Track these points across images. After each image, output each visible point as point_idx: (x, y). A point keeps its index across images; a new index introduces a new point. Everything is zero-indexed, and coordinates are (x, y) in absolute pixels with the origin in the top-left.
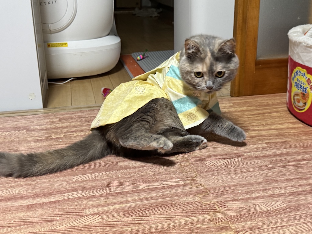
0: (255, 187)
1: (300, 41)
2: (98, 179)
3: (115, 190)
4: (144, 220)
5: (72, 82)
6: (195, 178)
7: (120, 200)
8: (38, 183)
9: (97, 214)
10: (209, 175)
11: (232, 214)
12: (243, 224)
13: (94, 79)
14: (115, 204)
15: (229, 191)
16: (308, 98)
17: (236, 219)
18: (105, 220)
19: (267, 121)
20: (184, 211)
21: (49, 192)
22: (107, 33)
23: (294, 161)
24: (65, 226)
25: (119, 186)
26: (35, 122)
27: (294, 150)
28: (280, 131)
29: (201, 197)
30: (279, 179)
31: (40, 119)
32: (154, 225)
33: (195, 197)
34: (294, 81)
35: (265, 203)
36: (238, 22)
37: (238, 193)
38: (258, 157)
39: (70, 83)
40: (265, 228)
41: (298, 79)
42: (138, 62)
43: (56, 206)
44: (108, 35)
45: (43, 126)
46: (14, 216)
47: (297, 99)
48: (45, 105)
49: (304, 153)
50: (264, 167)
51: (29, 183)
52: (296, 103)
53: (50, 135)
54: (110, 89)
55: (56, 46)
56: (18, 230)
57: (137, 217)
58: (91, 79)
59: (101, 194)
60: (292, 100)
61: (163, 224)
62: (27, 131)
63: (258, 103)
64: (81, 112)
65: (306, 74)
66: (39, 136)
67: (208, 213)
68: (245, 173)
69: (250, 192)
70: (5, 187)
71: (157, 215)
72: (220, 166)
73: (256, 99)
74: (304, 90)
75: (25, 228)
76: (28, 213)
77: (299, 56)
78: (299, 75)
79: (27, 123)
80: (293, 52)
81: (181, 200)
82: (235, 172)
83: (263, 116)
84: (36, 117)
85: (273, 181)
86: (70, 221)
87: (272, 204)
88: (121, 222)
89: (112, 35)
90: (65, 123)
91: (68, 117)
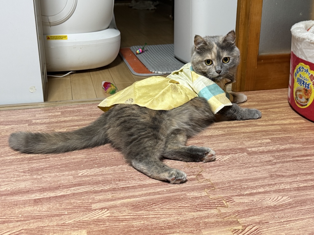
0: (260, 182)
1: (303, 37)
2: (104, 173)
3: (122, 184)
4: (153, 215)
5: (71, 75)
6: (201, 173)
7: (127, 195)
8: (43, 177)
9: (105, 208)
10: (214, 170)
11: (239, 209)
12: (251, 218)
13: (94, 72)
14: (123, 198)
15: (236, 186)
16: (311, 93)
17: (243, 213)
18: (113, 214)
19: (269, 116)
20: (192, 206)
21: (56, 186)
22: (107, 26)
23: (298, 156)
24: (73, 220)
25: (125, 180)
26: (37, 116)
27: (298, 146)
28: (283, 127)
29: (208, 191)
30: (284, 174)
31: (41, 112)
32: (163, 220)
33: (202, 192)
34: (297, 77)
35: (271, 199)
36: (241, 17)
37: (245, 188)
38: (262, 153)
39: (69, 76)
40: (273, 222)
41: (300, 75)
42: (137, 56)
43: (63, 201)
44: (108, 28)
45: (45, 120)
46: (21, 210)
47: (300, 95)
48: (46, 99)
49: (307, 149)
50: (269, 162)
51: (35, 177)
52: (299, 98)
53: (52, 129)
54: (111, 83)
55: (56, 39)
56: (26, 224)
57: (145, 212)
58: (91, 73)
59: (108, 189)
60: (295, 96)
61: (172, 218)
62: (29, 125)
63: (260, 98)
64: (83, 106)
65: (309, 70)
66: (41, 130)
67: (216, 207)
68: (250, 168)
69: (256, 187)
70: (11, 181)
71: (165, 210)
72: (225, 161)
73: (257, 95)
74: (307, 86)
75: (33, 223)
76: (35, 208)
77: (302, 52)
78: (302, 71)
79: (28, 117)
80: (296, 48)
81: (188, 194)
82: (240, 167)
83: (265, 111)
84: (38, 111)
85: (279, 176)
86: (78, 216)
87: (278, 199)
88: (129, 217)
89: (112, 28)
90: (67, 117)
91: (70, 111)
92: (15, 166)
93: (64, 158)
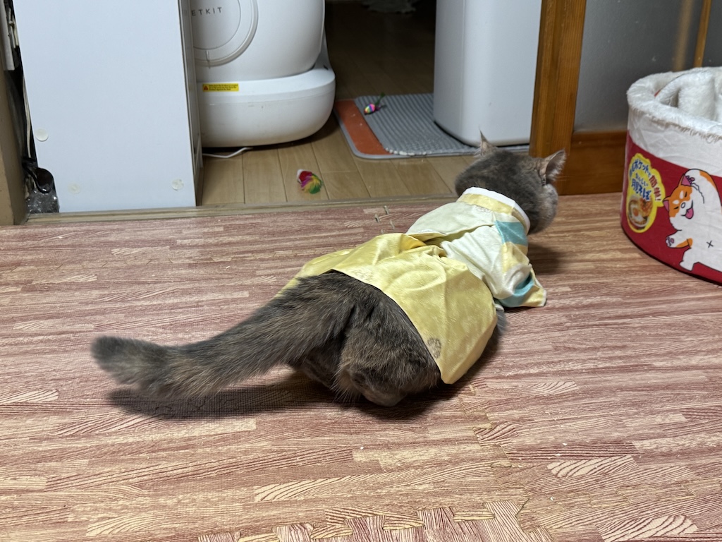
0: (536, 358)
1: (642, 109)
5: (245, 154)
12: (508, 413)
13: (285, 150)
16: (651, 208)
19: (580, 245)
22: (311, 65)
23: (609, 318)
26: (185, 232)
27: (614, 300)
28: (599, 265)
30: (577, 346)
31: (192, 226)
35: (547, 384)
36: (543, 63)
38: (552, 309)
39: (241, 156)
40: (540, 420)
41: (637, 174)
42: (366, 117)
44: (312, 68)
45: (197, 240)
47: (635, 209)
48: (199, 200)
49: (629, 305)
50: (559, 327)
52: (633, 215)
53: (209, 257)
54: (313, 173)
55: (218, 90)
58: (280, 150)
60: (627, 211)
62: (171, 248)
63: (572, 210)
64: (262, 216)
65: (650, 168)
66: (191, 257)
68: (524, 334)
69: (527, 366)
73: (568, 203)
74: (646, 194)
77: (641, 137)
79: (170, 234)
80: (633, 126)
83: (575, 235)
84: (186, 224)
85: (568, 349)
87: (556, 386)
89: (319, 67)
90: (233, 235)
91: (239, 226)
92: (150, 318)
93: (226, 307)
